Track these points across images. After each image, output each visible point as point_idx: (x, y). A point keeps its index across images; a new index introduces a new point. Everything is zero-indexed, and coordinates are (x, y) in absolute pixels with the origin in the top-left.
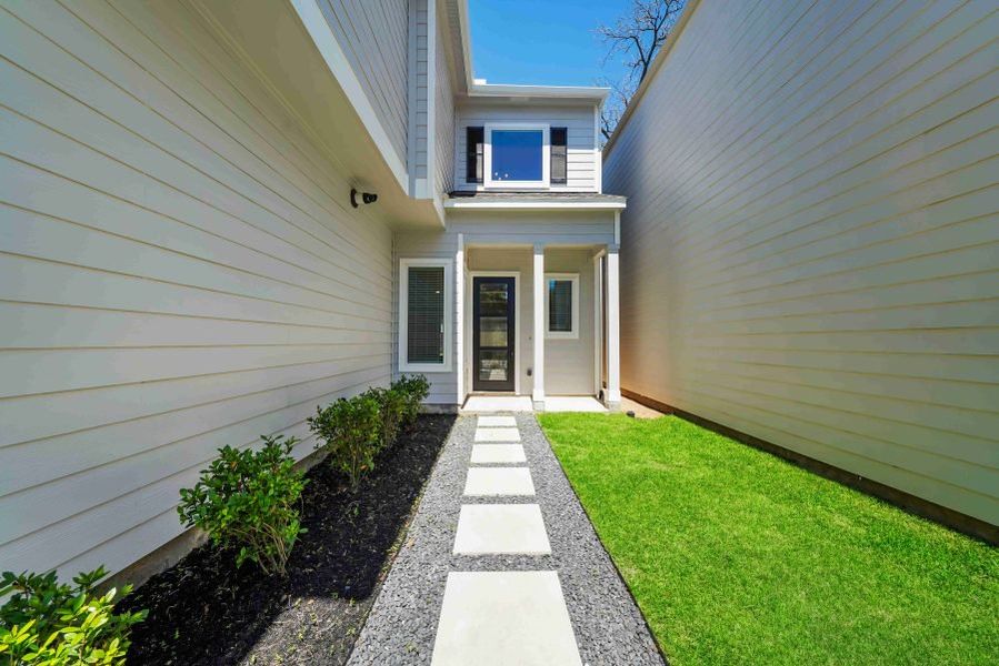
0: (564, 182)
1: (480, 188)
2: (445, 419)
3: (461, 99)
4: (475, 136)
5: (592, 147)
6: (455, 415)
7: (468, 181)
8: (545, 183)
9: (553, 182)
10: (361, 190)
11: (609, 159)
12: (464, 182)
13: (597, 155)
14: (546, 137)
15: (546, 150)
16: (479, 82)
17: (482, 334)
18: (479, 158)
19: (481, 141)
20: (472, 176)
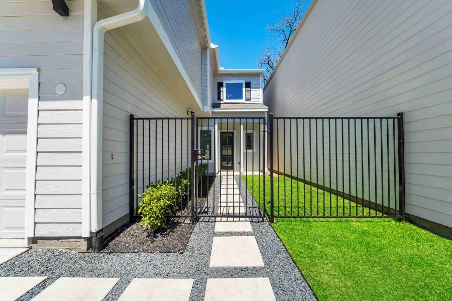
0: (250, 100)
1: (222, 102)
2: (212, 178)
3: (215, 73)
4: (220, 85)
5: (259, 88)
6: (216, 176)
7: (218, 100)
8: (244, 100)
9: (246, 100)
10: (190, 111)
11: (265, 93)
12: (217, 100)
13: (261, 91)
14: (244, 85)
15: (244, 89)
16: (221, 69)
17: (223, 151)
18: (222, 92)
19: (222, 87)
20: (219, 98)
